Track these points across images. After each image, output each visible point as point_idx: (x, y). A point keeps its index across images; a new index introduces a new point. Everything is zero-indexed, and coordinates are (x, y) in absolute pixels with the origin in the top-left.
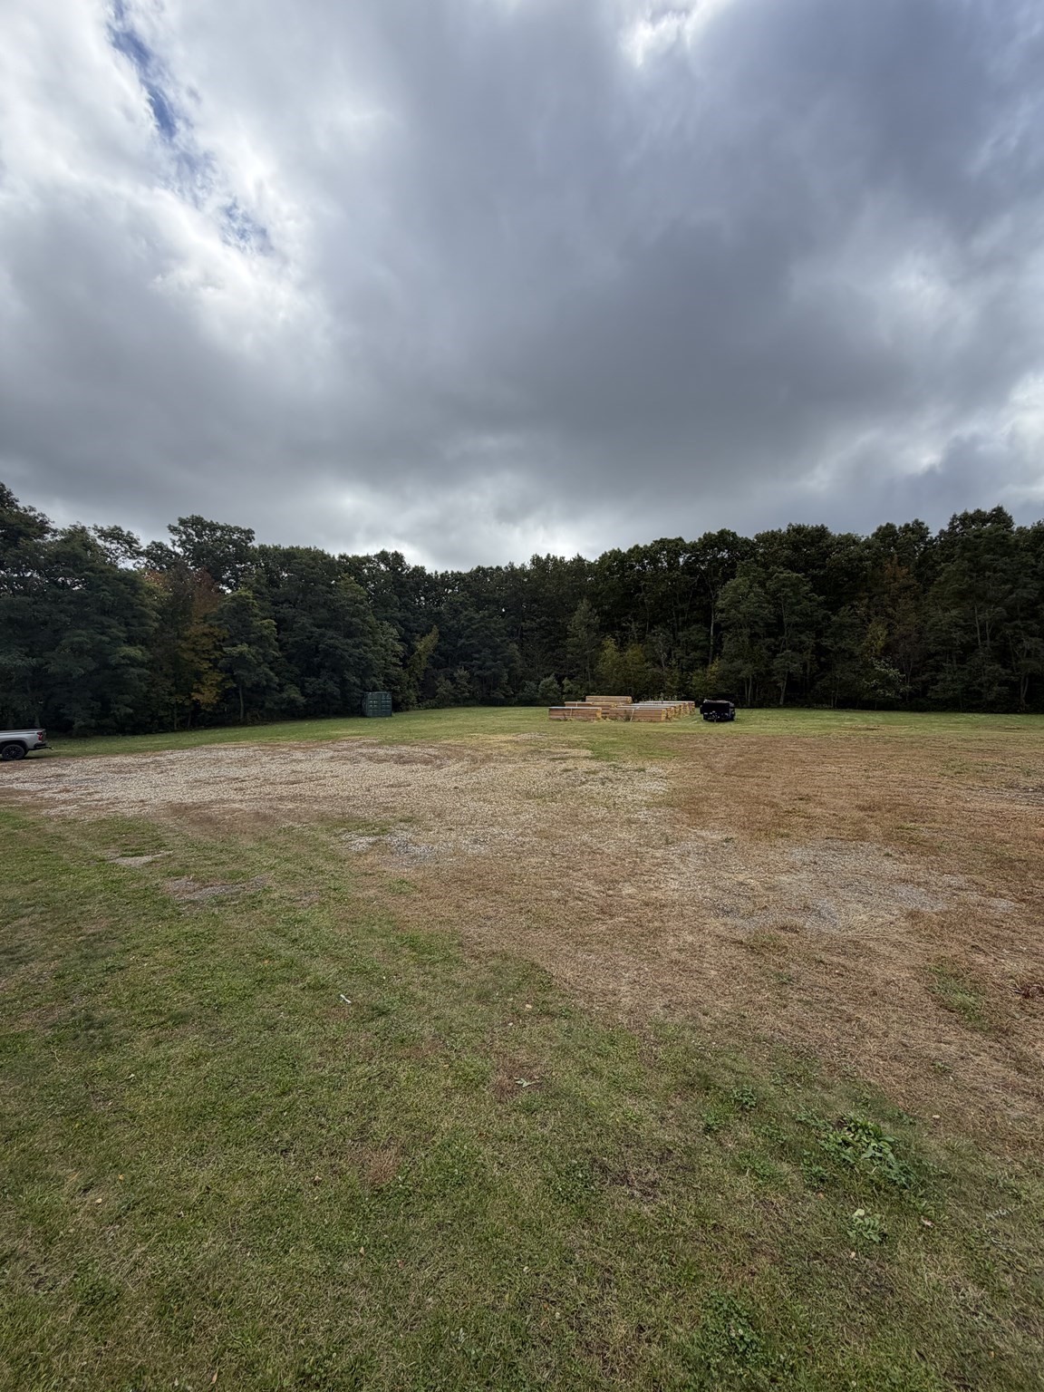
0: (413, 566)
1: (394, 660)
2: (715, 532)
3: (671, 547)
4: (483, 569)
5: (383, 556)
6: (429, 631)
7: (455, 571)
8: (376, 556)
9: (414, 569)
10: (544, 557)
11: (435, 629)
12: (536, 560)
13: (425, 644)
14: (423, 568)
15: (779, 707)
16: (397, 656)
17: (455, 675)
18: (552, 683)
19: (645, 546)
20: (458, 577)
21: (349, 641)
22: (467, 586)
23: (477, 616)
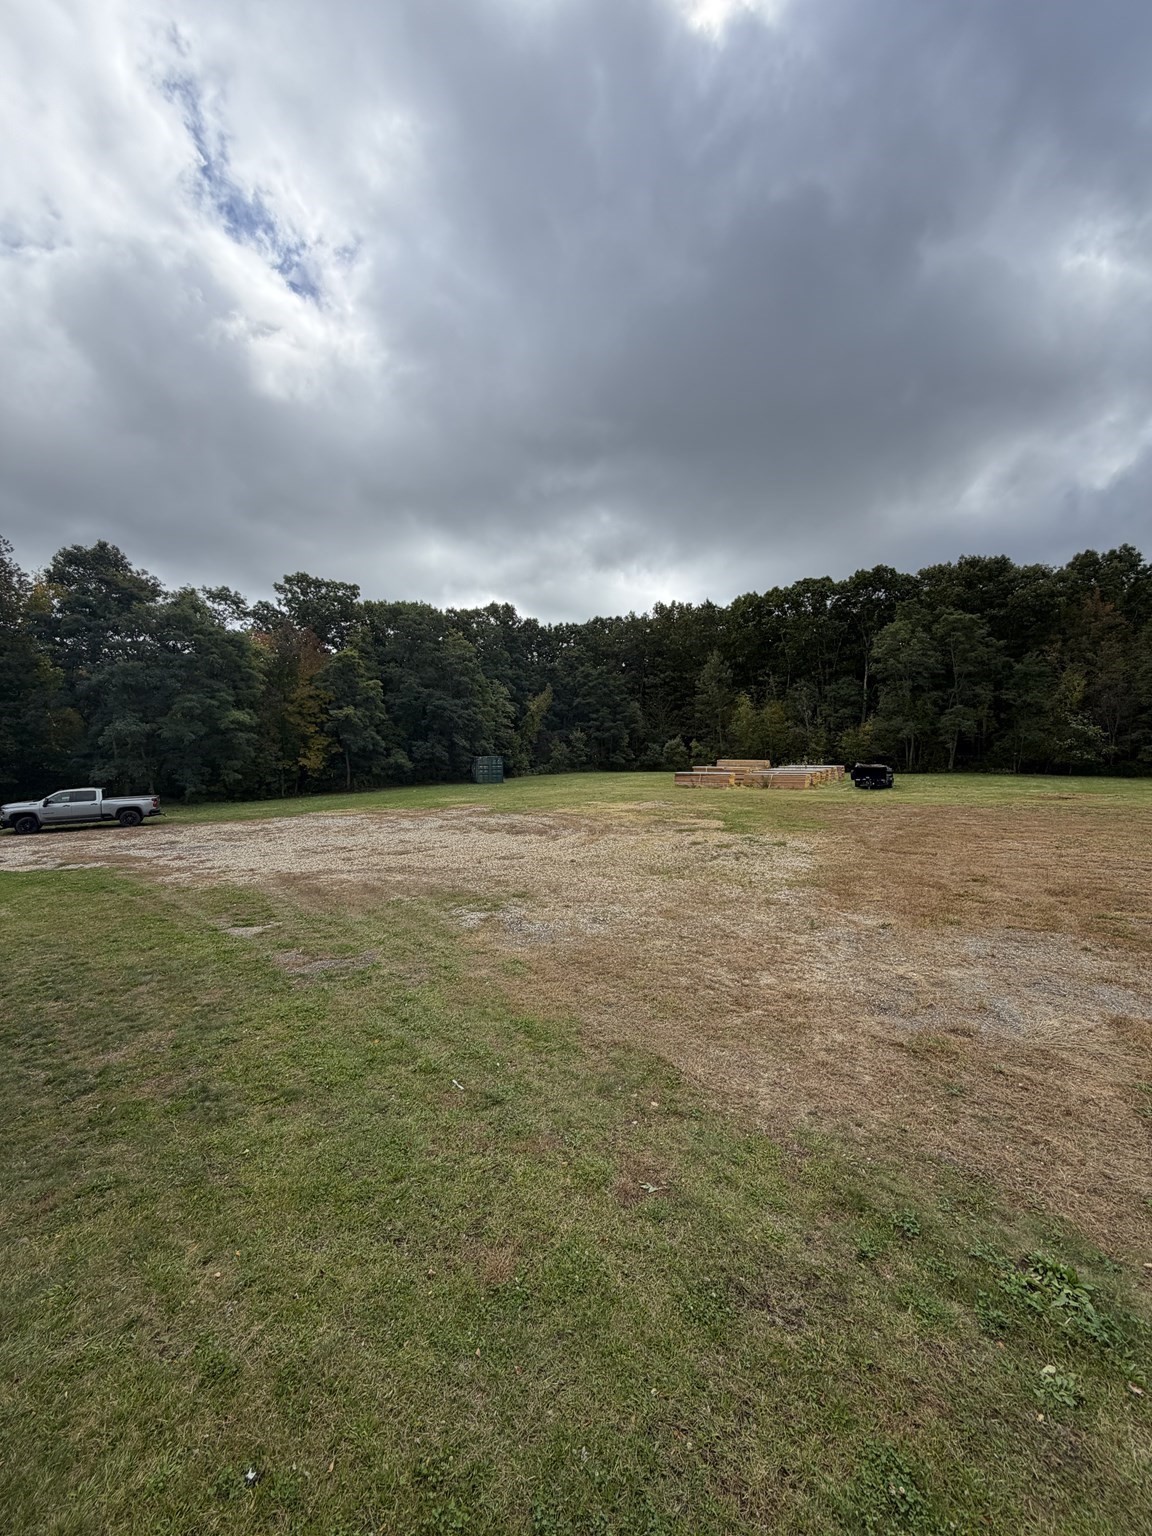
0: (524, 619)
1: (505, 721)
2: (869, 569)
3: (817, 589)
4: (601, 619)
5: (493, 609)
6: (542, 690)
7: (570, 623)
8: (485, 609)
9: (526, 623)
10: (669, 605)
11: (549, 688)
12: (660, 609)
13: (538, 704)
14: (535, 621)
15: (948, 772)
16: (509, 717)
17: (571, 737)
18: (678, 746)
19: (786, 588)
20: (573, 629)
21: (457, 701)
22: (584, 640)
23: (595, 672)
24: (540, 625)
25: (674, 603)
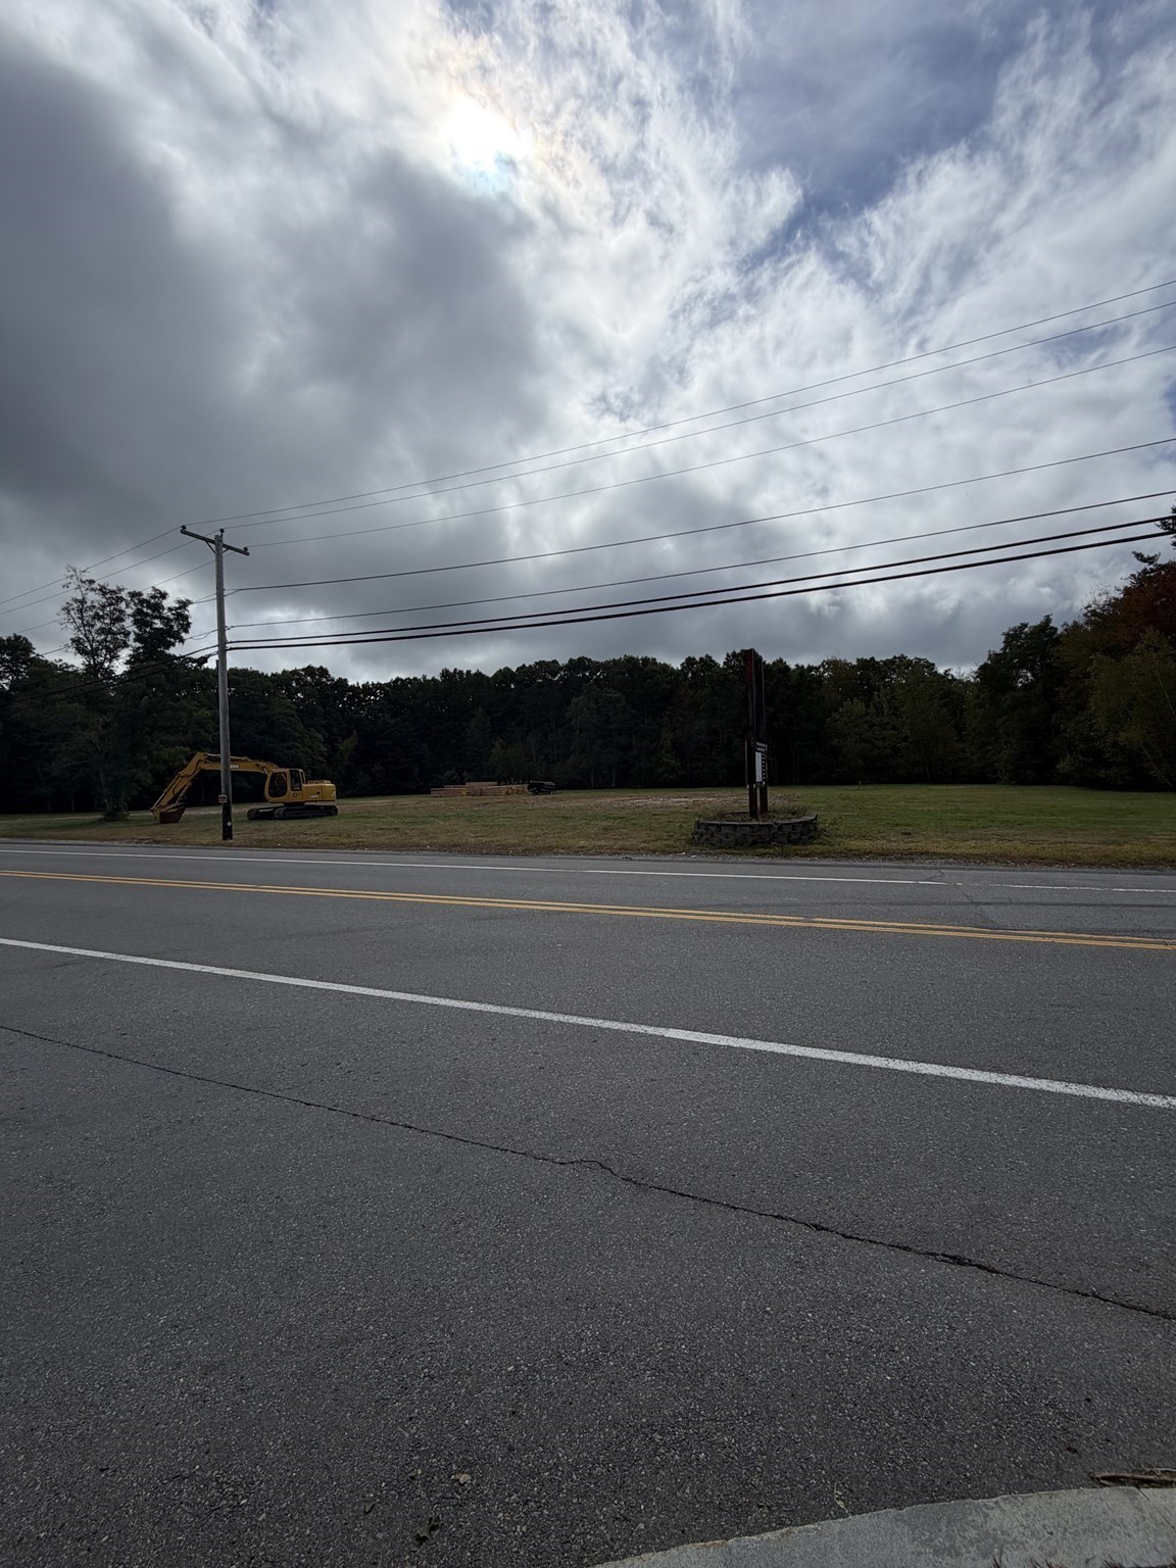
0: (336, 678)
1: (320, 758)
2: (576, 658)
3: (547, 667)
4: (401, 680)
5: (309, 670)
6: (350, 734)
7: (375, 682)
8: (303, 670)
9: (338, 681)
10: (452, 671)
11: (355, 733)
12: (445, 673)
13: (347, 745)
14: (346, 680)
15: (612, 788)
16: (322, 755)
17: (373, 769)
18: (453, 775)
19: (530, 666)
20: (379, 686)
21: (283, 744)
22: (386, 694)
23: (393, 721)
24: (350, 684)
25: (455, 669)
